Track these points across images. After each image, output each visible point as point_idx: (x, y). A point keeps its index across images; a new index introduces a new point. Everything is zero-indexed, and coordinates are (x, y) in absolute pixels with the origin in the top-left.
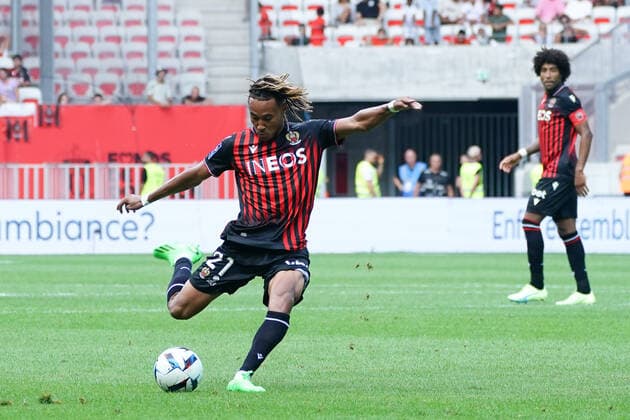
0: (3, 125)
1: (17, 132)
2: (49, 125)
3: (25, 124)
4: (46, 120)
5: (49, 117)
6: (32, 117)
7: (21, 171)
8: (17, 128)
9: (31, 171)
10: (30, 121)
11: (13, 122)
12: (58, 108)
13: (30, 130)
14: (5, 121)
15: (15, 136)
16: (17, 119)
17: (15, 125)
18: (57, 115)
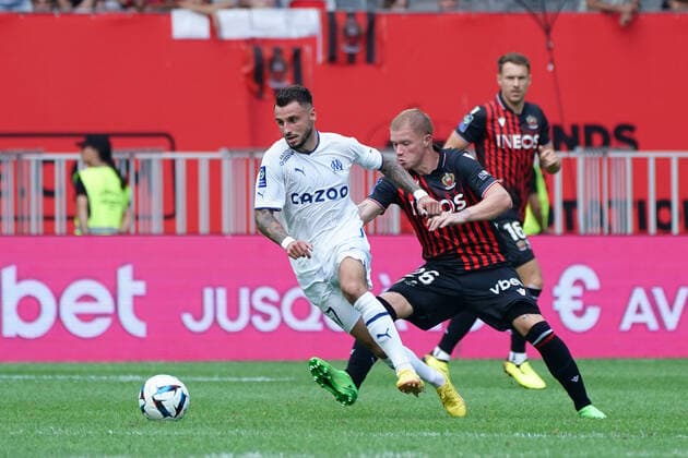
0: (245, 63)
1: (279, 77)
2: (351, 59)
3: (297, 55)
4: (346, 49)
5: (353, 41)
6: (311, 40)
7: (170, 166)
8: (278, 67)
9: (192, 166)
10: (307, 49)
11: (267, 52)
12: (372, 19)
13: (308, 71)
14: (250, 51)
15: (273, 84)
16: (277, 45)
17: (272, 61)
18: (369, 36)
